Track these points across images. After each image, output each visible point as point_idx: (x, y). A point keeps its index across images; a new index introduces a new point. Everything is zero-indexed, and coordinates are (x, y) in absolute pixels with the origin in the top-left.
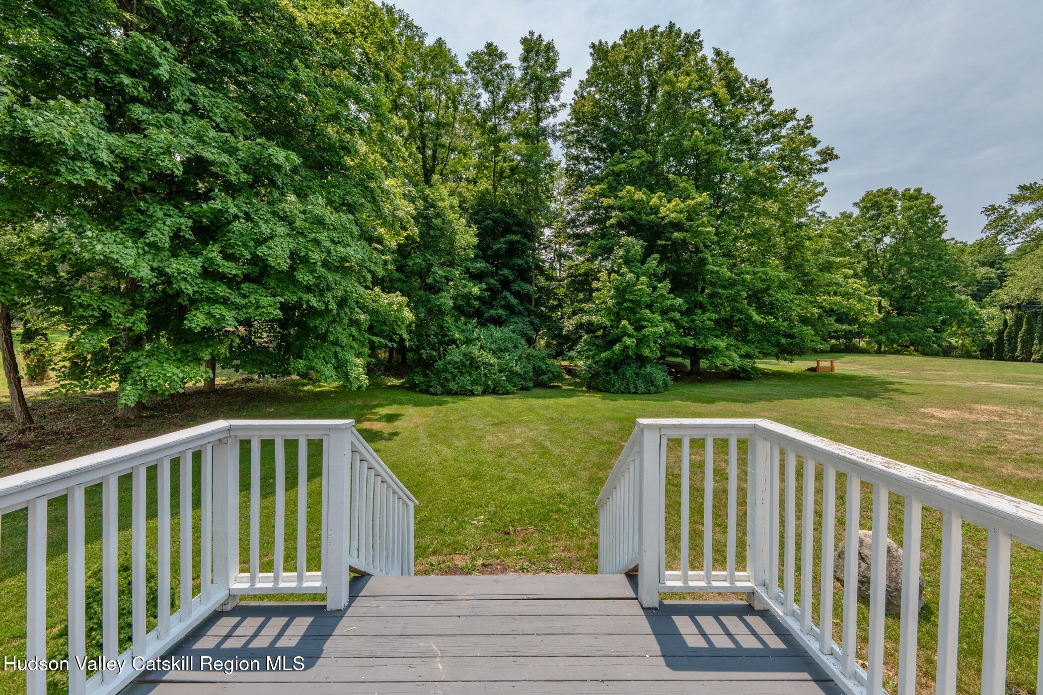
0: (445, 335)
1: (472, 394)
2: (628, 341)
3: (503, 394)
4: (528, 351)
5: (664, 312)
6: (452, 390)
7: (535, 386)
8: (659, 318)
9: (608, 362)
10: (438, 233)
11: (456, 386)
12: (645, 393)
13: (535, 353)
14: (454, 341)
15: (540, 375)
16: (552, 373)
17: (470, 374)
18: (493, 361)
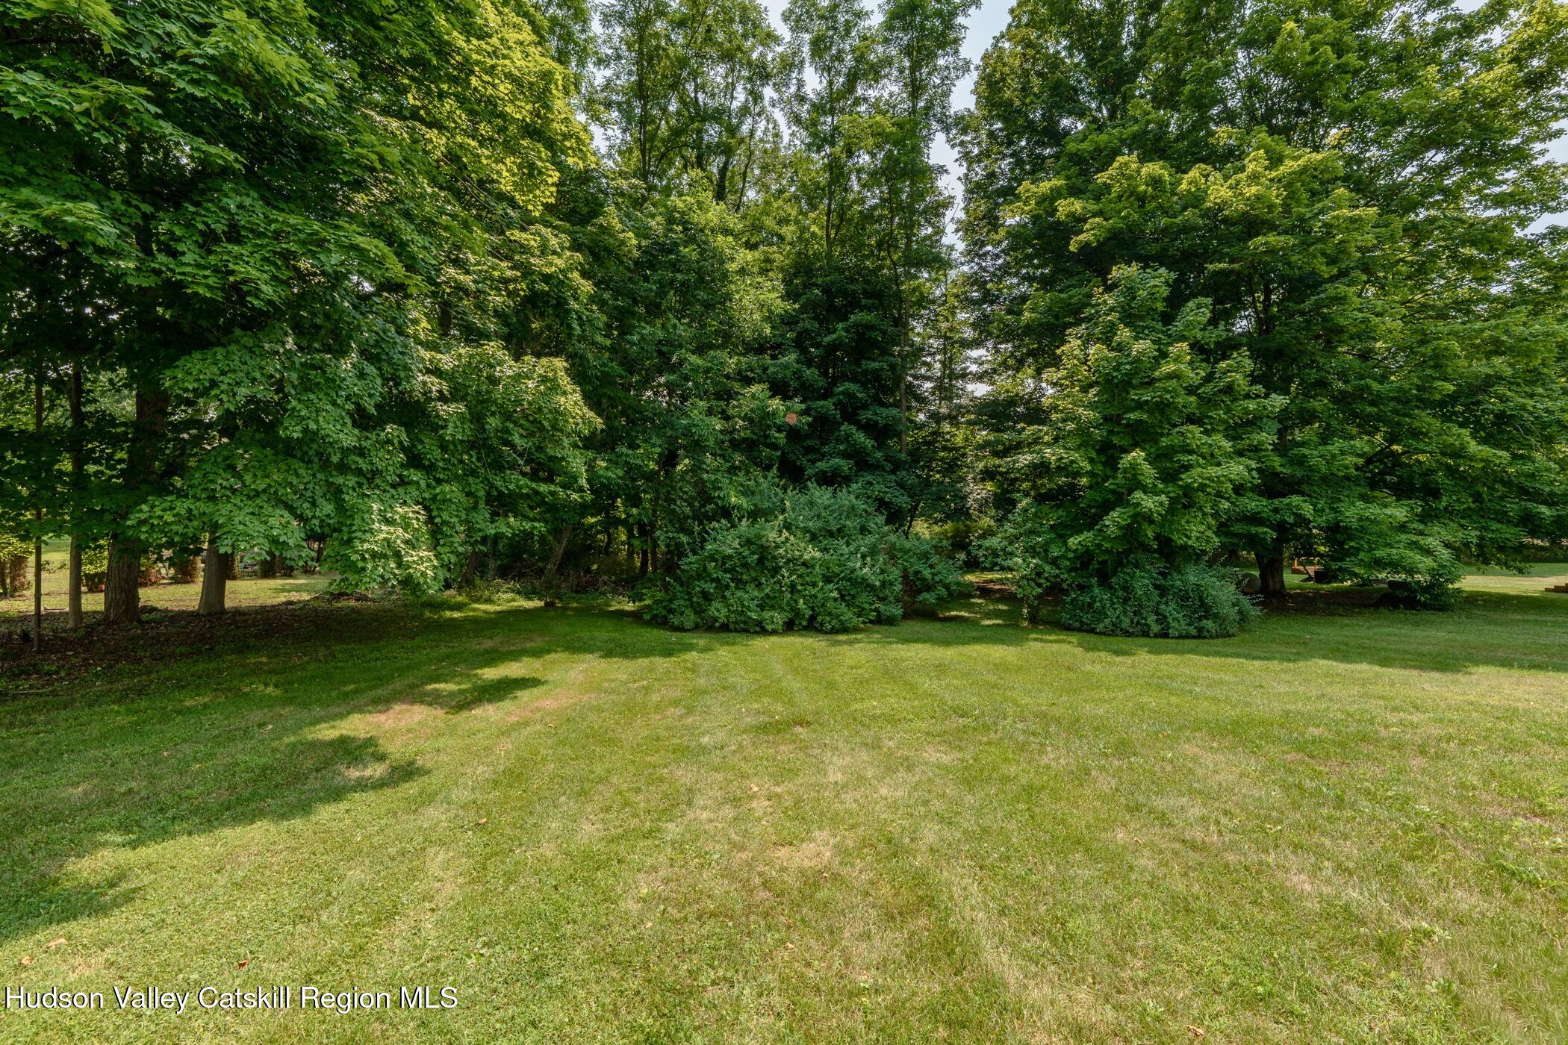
0: (710, 500)
1: (761, 630)
2: (1149, 503)
3: (834, 631)
4: (892, 538)
5: (1234, 432)
6: (716, 620)
7: (906, 616)
8: (1227, 445)
9: (1084, 559)
10: (693, 277)
11: (724, 611)
12: (1188, 637)
13: (907, 545)
14: (726, 512)
15: (920, 592)
16: (947, 587)
17: (759, 585)
18: (812, 553)
